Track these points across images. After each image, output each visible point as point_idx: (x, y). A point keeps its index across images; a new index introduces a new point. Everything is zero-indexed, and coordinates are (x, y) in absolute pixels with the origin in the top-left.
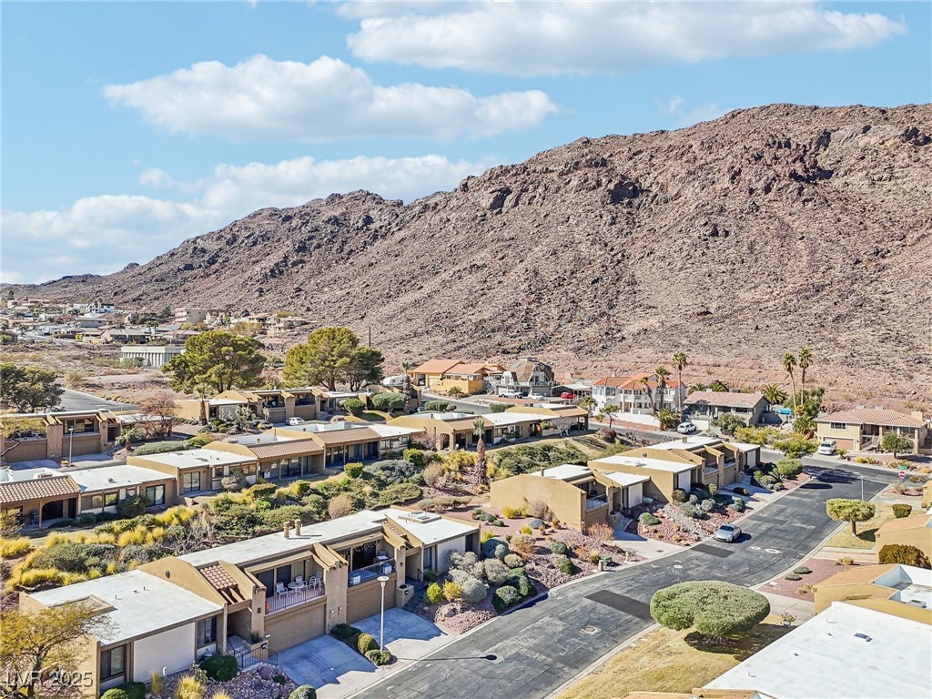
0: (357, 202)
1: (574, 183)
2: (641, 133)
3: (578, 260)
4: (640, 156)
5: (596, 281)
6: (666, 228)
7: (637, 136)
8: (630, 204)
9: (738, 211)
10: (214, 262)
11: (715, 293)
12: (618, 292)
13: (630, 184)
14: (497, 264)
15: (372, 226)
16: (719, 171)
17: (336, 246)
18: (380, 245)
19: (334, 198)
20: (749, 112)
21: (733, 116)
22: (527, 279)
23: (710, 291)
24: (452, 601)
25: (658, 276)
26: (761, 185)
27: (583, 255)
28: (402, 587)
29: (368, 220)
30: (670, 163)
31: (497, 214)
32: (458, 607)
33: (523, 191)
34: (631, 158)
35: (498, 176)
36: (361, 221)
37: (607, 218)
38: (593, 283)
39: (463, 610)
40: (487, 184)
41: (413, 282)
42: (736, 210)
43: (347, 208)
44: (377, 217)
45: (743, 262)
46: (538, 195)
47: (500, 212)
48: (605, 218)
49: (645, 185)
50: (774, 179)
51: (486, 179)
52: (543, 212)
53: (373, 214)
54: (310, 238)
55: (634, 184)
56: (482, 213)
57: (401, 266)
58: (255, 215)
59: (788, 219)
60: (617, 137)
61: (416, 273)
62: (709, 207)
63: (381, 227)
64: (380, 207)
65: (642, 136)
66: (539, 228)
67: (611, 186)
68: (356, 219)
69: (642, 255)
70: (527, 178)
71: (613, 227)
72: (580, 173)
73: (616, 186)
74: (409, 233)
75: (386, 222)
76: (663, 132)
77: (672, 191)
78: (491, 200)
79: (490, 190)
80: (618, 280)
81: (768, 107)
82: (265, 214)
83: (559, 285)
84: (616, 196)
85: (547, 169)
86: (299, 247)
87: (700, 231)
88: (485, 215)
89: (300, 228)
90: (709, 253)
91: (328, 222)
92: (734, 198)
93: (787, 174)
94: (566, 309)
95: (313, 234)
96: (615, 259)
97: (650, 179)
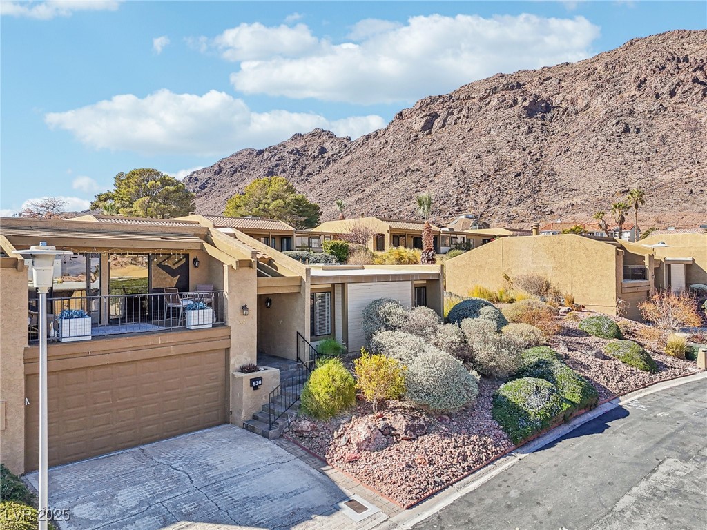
0: (314, 137)
1: (494, 103)
2: (549, 66)
3: (501, 161)
4: (550, 81)
5: (519, 175)
6: (579, 132)
7: (545, 69)
8: (543, 118)
9: (646, 112)
10: (205, 188)
11: (634, 177)
12: (540, 181)
13: (543, 101)
14: (428, 169)
15: (326, 155)
16: (625, 83)
17: (298, 171)
18: (333, 167)
19: (297, 137)
20: (646, 39)
21: (632, 44)
22: (456, 176)
23: (629, 176)
24: (382, 405)
25: (576, 167)
26: (666, 90)
27: (504, 158)
28: (246, 369)
29: (323, 150)
30: (577, 83)
31: (427, 134)
32: (400, 423)
33: (449, 114)
34: (542, 83)
35: (427, 105)
36: (317, 151)
37: (524, 128)
38: (516, 176)
39: (415, 432)
40: (419, 111)
41: (357, 189)
42: (644, 111)
43: (306, 142)
44: (330, 148)
45: (657, 152)
46: (462, 116)
47: (430, 133)
48: (522, 129)
49: (556, 103)
50: (678, 84)
51: (417, 108)
52: (467, 128)
53: (327, 145)
54: (277, 166)
55: (546, 102)
56: (415, 134)
57: (348, 180)
58: (237, 154)
59: (695, 116)
60: (528, 71)
61: (359, 183)
62: (619, 110)
63: (333, 155)
64: (332, 140)
65: (550, 68)
66: (464, 140)
67: (526, 104)
68: (313, 149)
69: (559, 153)
70: (453, 104)
71: (530, 135)
72: (498, 95)
73: (530, 103)
74: (354, 157)
75: (337, 151)
76: (568, 64)
77: (582, 103)
78: (422, 124)
79: (421, 115)
80: (539, 172)
81: (664, 34)
82: (245, 153)
83: (485, 180)
84: (531, 112)
85: (469, 96)
86: (268, 172)
87: (612, 128)
88: (417, 136)
89: (270, 159)
90: (624, 146)
91: (291, 152)
92: (642, 103)
93: (690, 80)
94: (493, 194)
95: (279, 162)
96: (534, 158)
97: (560, 98)
